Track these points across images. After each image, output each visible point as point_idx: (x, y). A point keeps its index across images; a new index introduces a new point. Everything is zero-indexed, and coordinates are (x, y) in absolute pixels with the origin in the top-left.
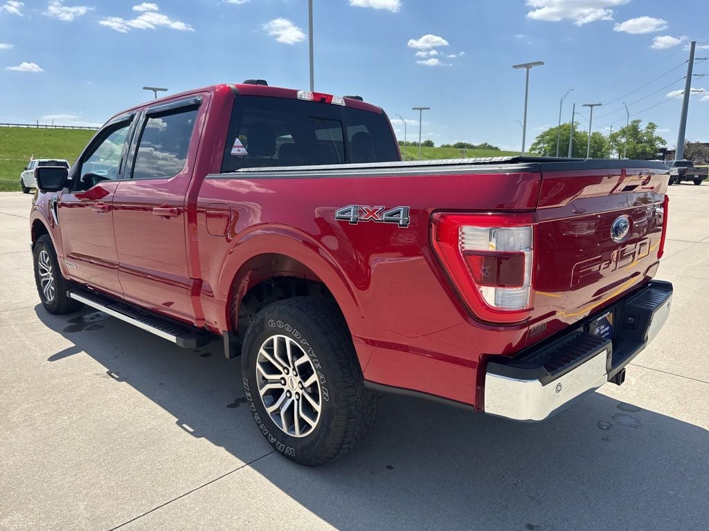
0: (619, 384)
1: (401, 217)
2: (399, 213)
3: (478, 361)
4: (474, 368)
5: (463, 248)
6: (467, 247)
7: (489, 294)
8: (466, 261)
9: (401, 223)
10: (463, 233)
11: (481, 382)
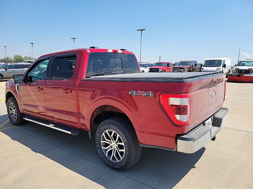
0: (214, 141)
1: (151, 95)
2: (150, 93)
3: (175, 136)
4: (174, 138)
5: (170, 104)
6: (171, 104)
7: (178, 117)
8: (171, 108)
9: (151, 96)
10: (170, 100)
11: (176, 142)
